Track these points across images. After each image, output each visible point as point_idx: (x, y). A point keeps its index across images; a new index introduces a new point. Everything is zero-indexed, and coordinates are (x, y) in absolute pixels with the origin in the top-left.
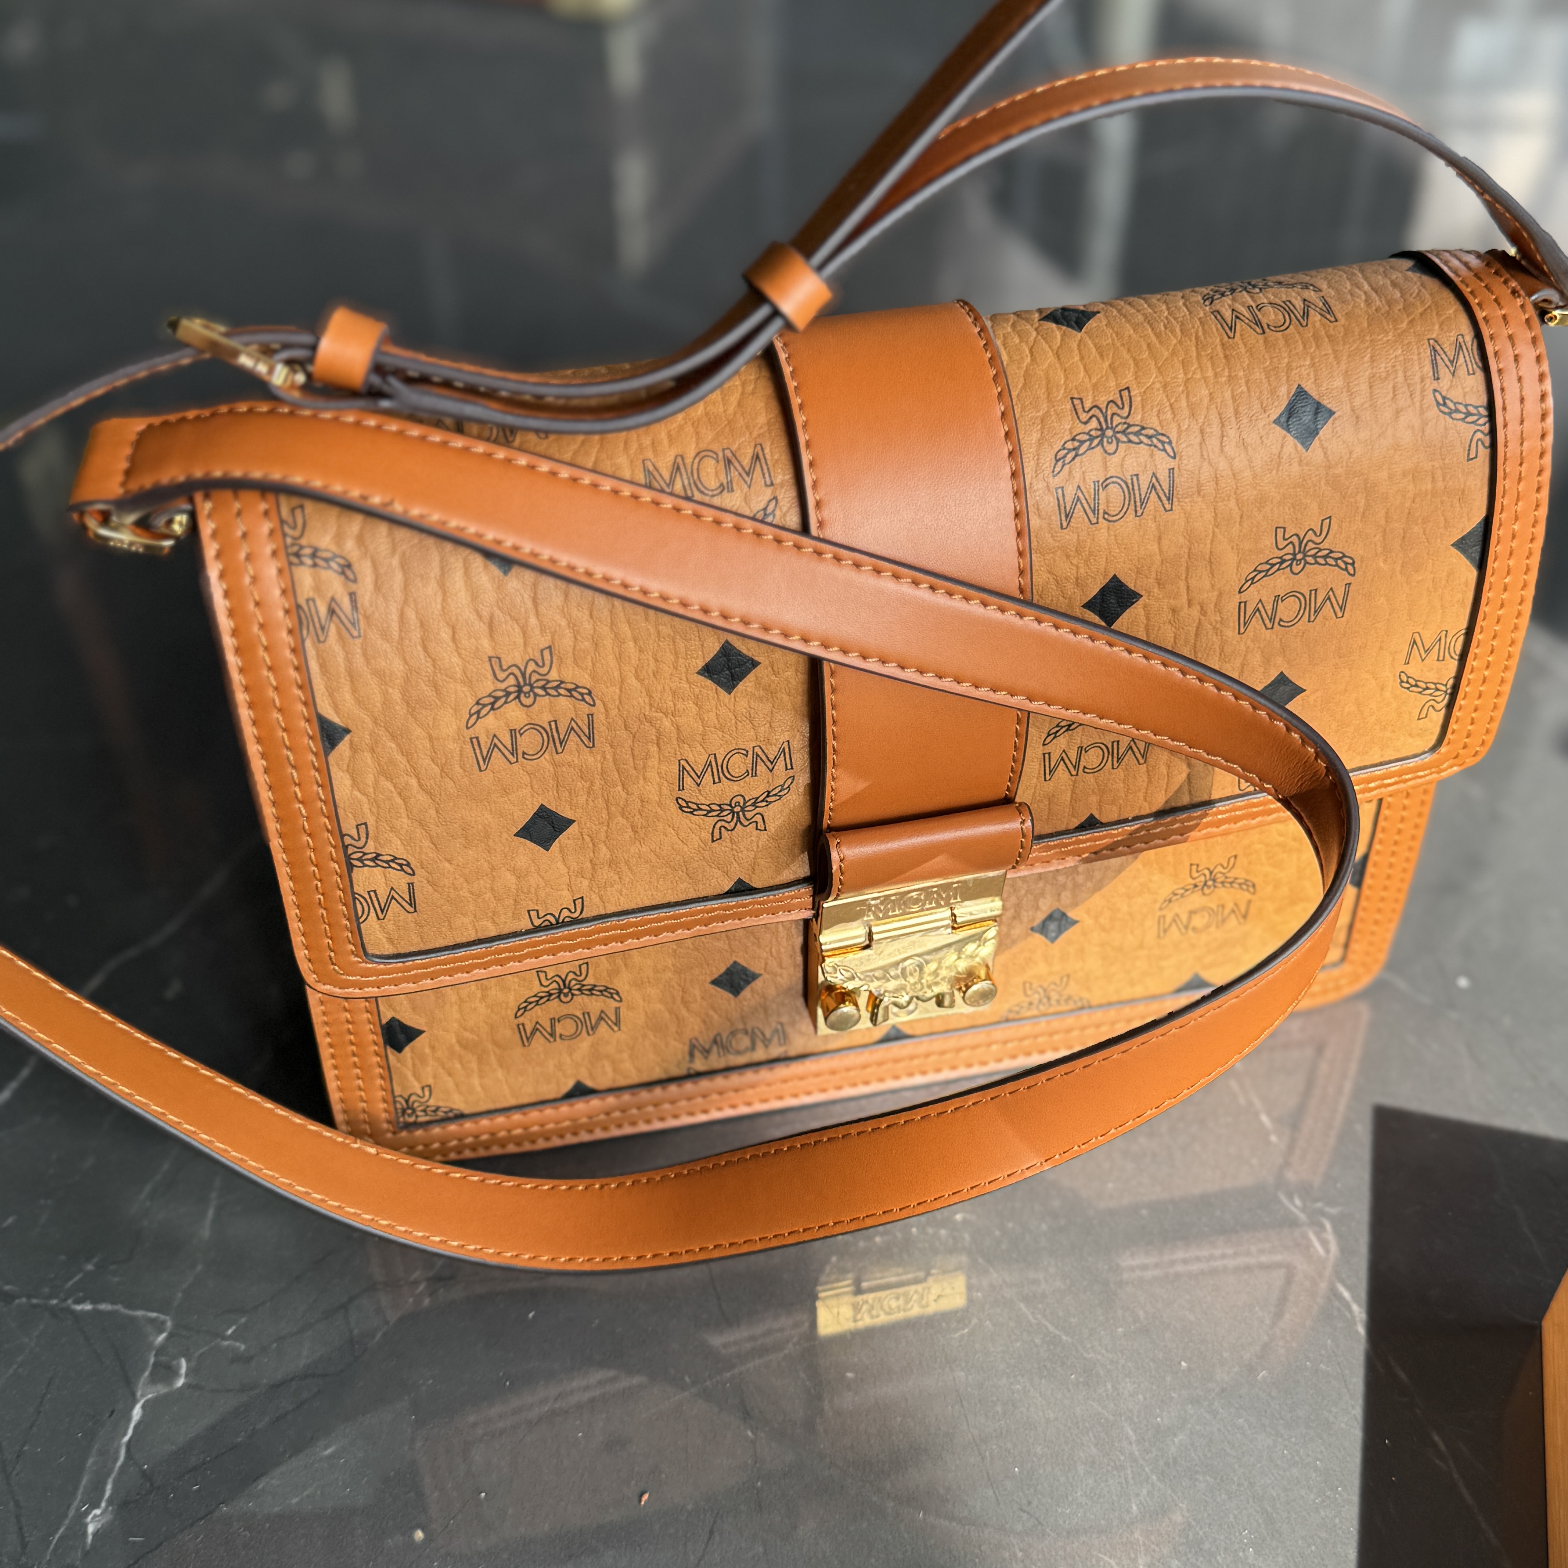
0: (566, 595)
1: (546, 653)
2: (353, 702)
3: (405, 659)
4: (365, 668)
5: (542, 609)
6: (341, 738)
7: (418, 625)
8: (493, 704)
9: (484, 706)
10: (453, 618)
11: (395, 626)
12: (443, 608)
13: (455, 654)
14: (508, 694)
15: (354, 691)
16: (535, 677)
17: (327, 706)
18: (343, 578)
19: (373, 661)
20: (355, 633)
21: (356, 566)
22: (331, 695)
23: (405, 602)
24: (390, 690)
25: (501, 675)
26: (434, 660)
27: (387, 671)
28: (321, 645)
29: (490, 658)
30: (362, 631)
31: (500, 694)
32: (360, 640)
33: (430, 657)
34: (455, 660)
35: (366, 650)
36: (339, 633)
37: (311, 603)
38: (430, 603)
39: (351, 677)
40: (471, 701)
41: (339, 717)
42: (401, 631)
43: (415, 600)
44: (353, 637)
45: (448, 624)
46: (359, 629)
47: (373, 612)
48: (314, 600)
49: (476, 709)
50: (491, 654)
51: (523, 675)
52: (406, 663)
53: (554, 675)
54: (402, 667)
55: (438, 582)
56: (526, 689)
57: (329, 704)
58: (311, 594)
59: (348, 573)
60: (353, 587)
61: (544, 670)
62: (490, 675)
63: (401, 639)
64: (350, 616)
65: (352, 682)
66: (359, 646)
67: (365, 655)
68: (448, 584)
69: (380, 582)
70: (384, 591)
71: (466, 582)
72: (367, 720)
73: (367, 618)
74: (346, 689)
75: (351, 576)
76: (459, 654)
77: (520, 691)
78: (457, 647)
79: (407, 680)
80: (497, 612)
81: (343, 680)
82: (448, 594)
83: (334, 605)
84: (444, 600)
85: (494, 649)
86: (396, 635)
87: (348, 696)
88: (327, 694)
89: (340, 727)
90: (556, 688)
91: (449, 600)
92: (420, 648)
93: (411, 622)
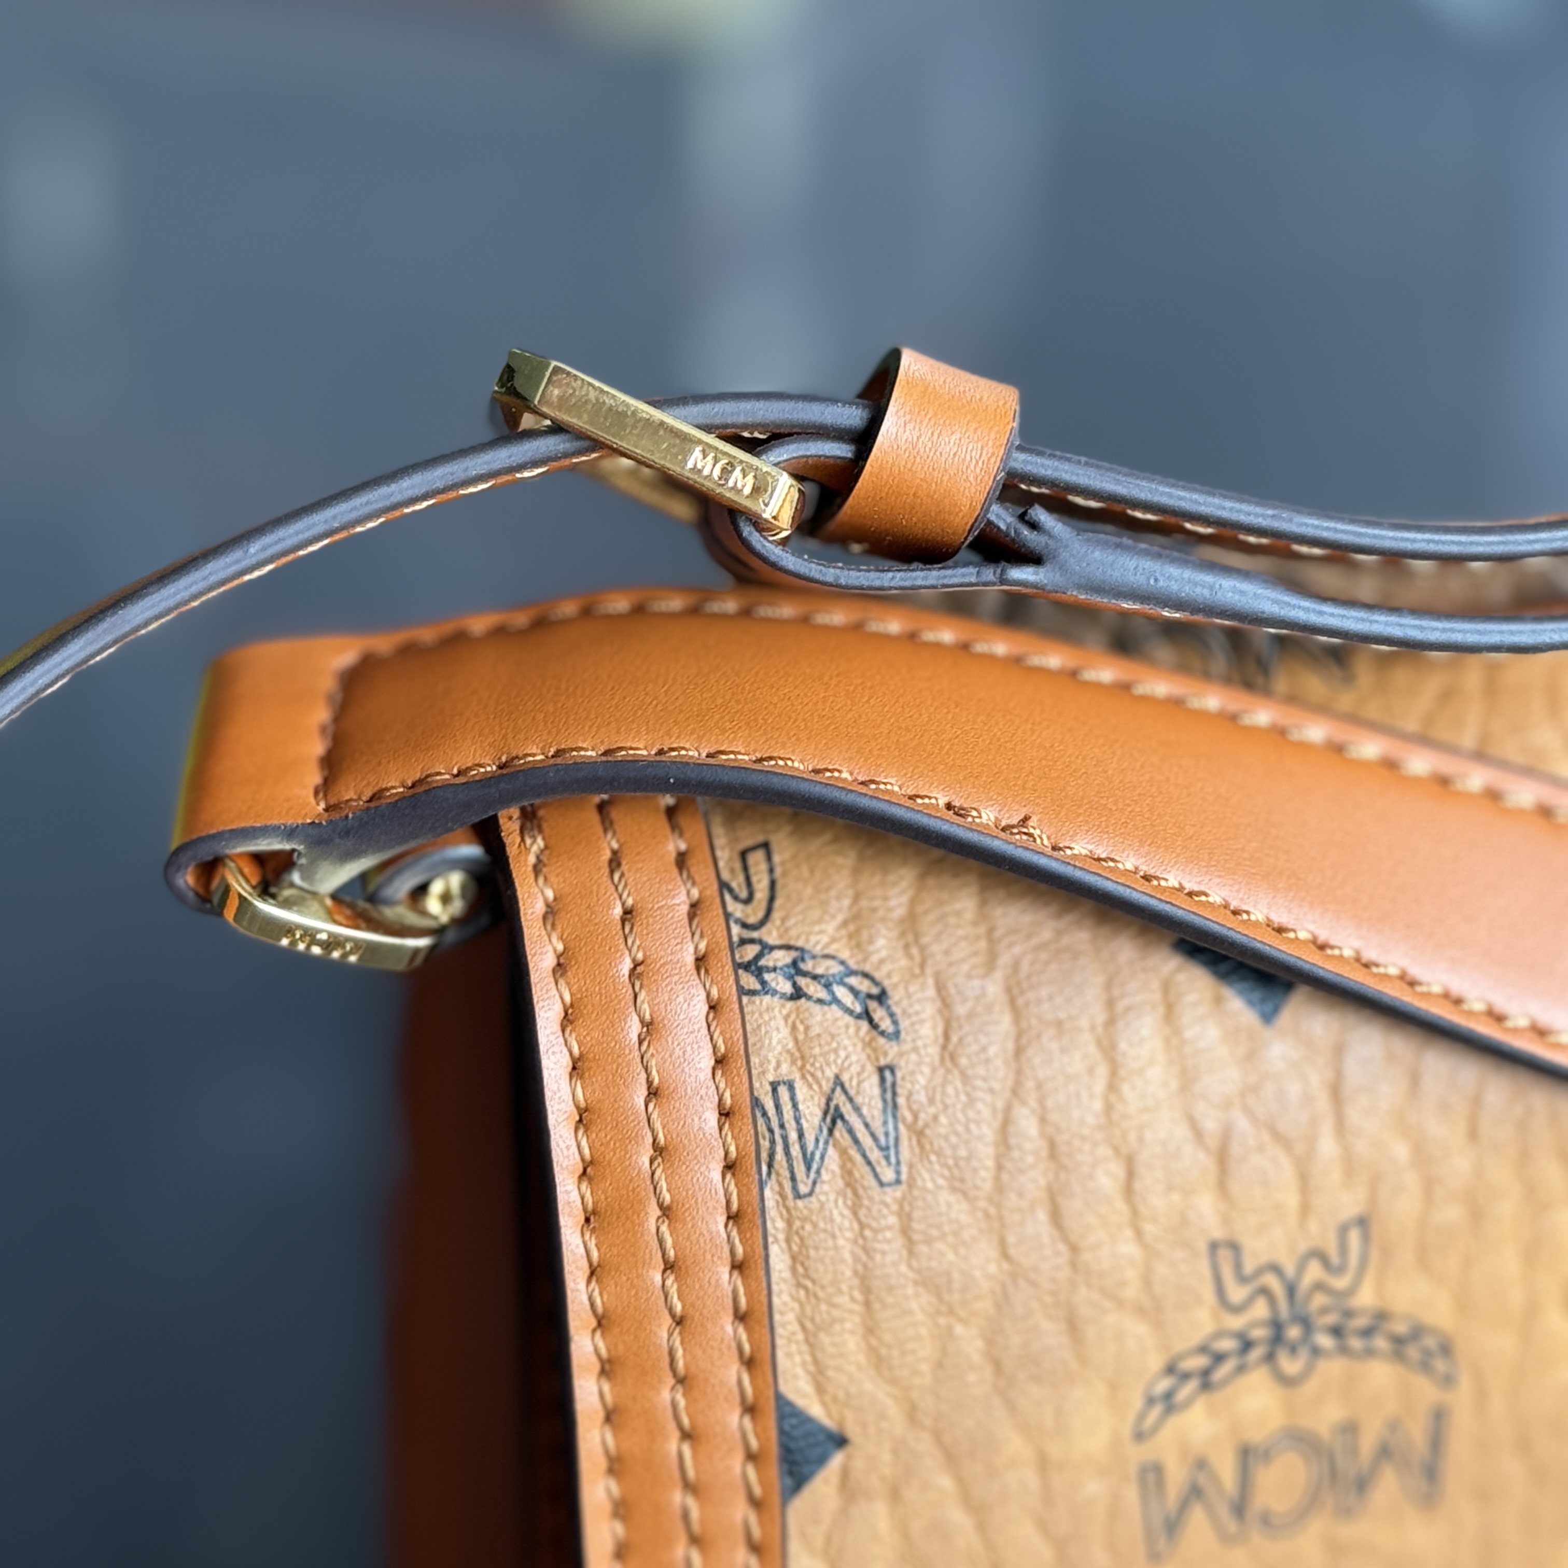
0: (1415, 1080)
1: (1354, 1238)
2: (862, 1358)
3: (1003, 1246)
4: (903, 1268)
5: (1353, 1115)
6: (822, 1460)
7: (1044, 1153)
8: (1206, 1373)
9: (1186, 1376)
10: (1132, 1136)
11: (986, 1153)
12: (1109, 1108)
13: (1129, 1233)
14: (1247, 1345)
15: (870, 1330)
16: (1319, 1300)
17: (799, 1371)
18: (864, 1025)
19: (923, 1249)
20: (888, 1175)
21: (896, 996)
22: (811, 1342)
23: (1016, 1091)
24: (959, 1329)
25: (1237, 1293)
26: (1074, 1249)
27: (956, 1276)
28: (800, 1203)
29: (1214, 1247)
30: (904, 1169)
31: (1227, 1345)
32: (898, 1192)
33: (1066, 1240)
34: (1129, 1248)
35: (909, 1217)
36: (847, 1173)
37: (783, 1092)
38: (1078, 1095)
39: (866, 1290)
40: (1156, 1362)
41: (824, 1404)
42: (1000, 1168)
43: (1039, 1086)
44: (882, 1184)
45: (1116, 1150)
46: (898, 1163)
47: (935, 1118)
48: (791, 1087)
49: (1163, 1385)
50: (1218, 1234)
51: (1291, 1291)
52: (1005, 1255)
53: (1366, 1298)
54: (993, 1268)
55: (1099, 1043)
56: (1294, 1332)
57: (804, 1364)
58: (786, 1070)
59: (879, 1014)
60: (891, 1052)
61: (1340, 1283)
62: (1208, 1293)
63: (1000, 1188)
64: (877, 1125)
65: (867, 1304)
66: (895, 1207)
67: (906, 1231)
68: (1123, 1046)
69: (954, 1039)
70: (963, 1061)
71: (1167, 1040)
72: (894, 1411)
73: (919, 1134)
74: (848, 1325)
75: (886, 1024)
76: (1139, 1234)
77: (1277, 1338)
78: (1135, 1213)
79: (1003, 1300)
80: (1242, 1124)
81: (844, 1300)
82: (1122, 1073)
83: (839, 1098)
84: (1112, 1087)
85: (1226, 1220)
86: (985, 1179)
87: (852, 1343)
88: (800, 1336)
89: (823, 1429)
90: (1367, 1333)
91: (1125, 1088)
92: (1042, 1215)
93: (1028, 1146)
